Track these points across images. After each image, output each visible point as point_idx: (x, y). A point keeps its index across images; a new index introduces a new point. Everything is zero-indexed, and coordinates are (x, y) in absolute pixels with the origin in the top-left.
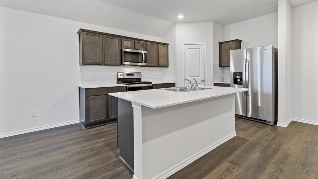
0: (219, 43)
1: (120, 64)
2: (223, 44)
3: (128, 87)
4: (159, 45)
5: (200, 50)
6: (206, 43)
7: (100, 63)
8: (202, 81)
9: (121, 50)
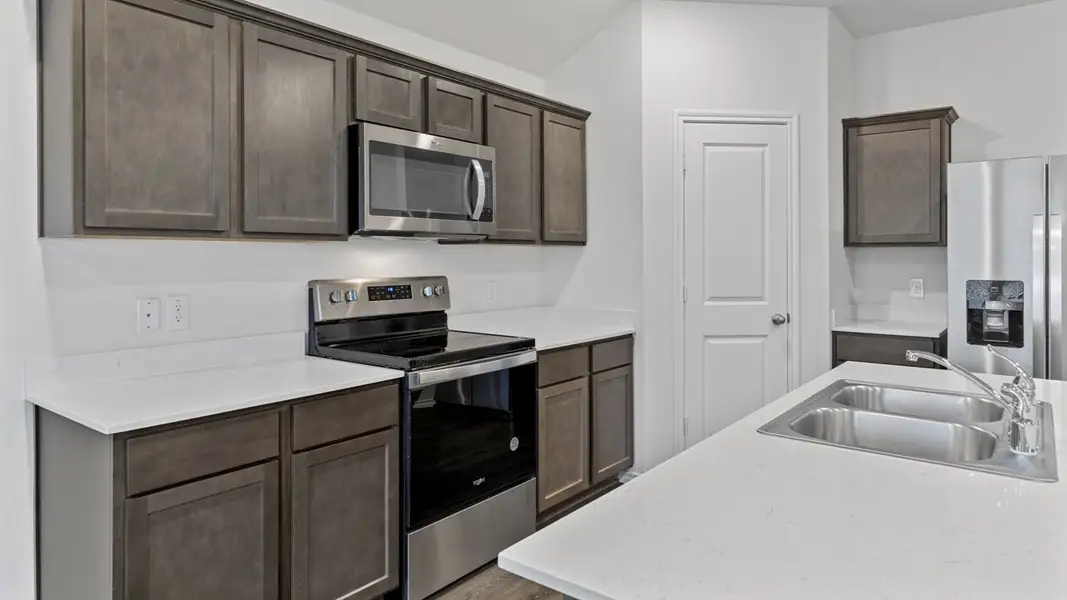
0: (844, 121)
1: (343, 228)
2: (865, 130)
3: (412, 386)
4: (548, 115)
5: (763, 154)
6: (796, 118)
7: (216, 219)
8: (776, 322)
9: (353, 134)
